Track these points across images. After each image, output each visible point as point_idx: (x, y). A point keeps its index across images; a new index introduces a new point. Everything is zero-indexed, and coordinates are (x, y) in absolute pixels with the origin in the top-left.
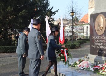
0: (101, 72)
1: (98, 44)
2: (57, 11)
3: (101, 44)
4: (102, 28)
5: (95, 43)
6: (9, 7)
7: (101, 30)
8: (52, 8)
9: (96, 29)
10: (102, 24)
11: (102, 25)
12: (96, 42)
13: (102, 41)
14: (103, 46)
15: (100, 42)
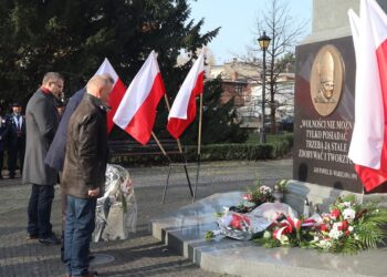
0: (316, 239)
1: (319, 145)
2: (214, 34)
3: (328, 147)
4: (332, 91)
5: (310, 144)
6: (53, 19)
7: (328, 98)
8: (201, 23)
9: (314, 96)
10: (330, 78)
11: (331, 83)
12: (311, 139)
13: (330, 136)
14: (332, 152)
15: (323, 140)
